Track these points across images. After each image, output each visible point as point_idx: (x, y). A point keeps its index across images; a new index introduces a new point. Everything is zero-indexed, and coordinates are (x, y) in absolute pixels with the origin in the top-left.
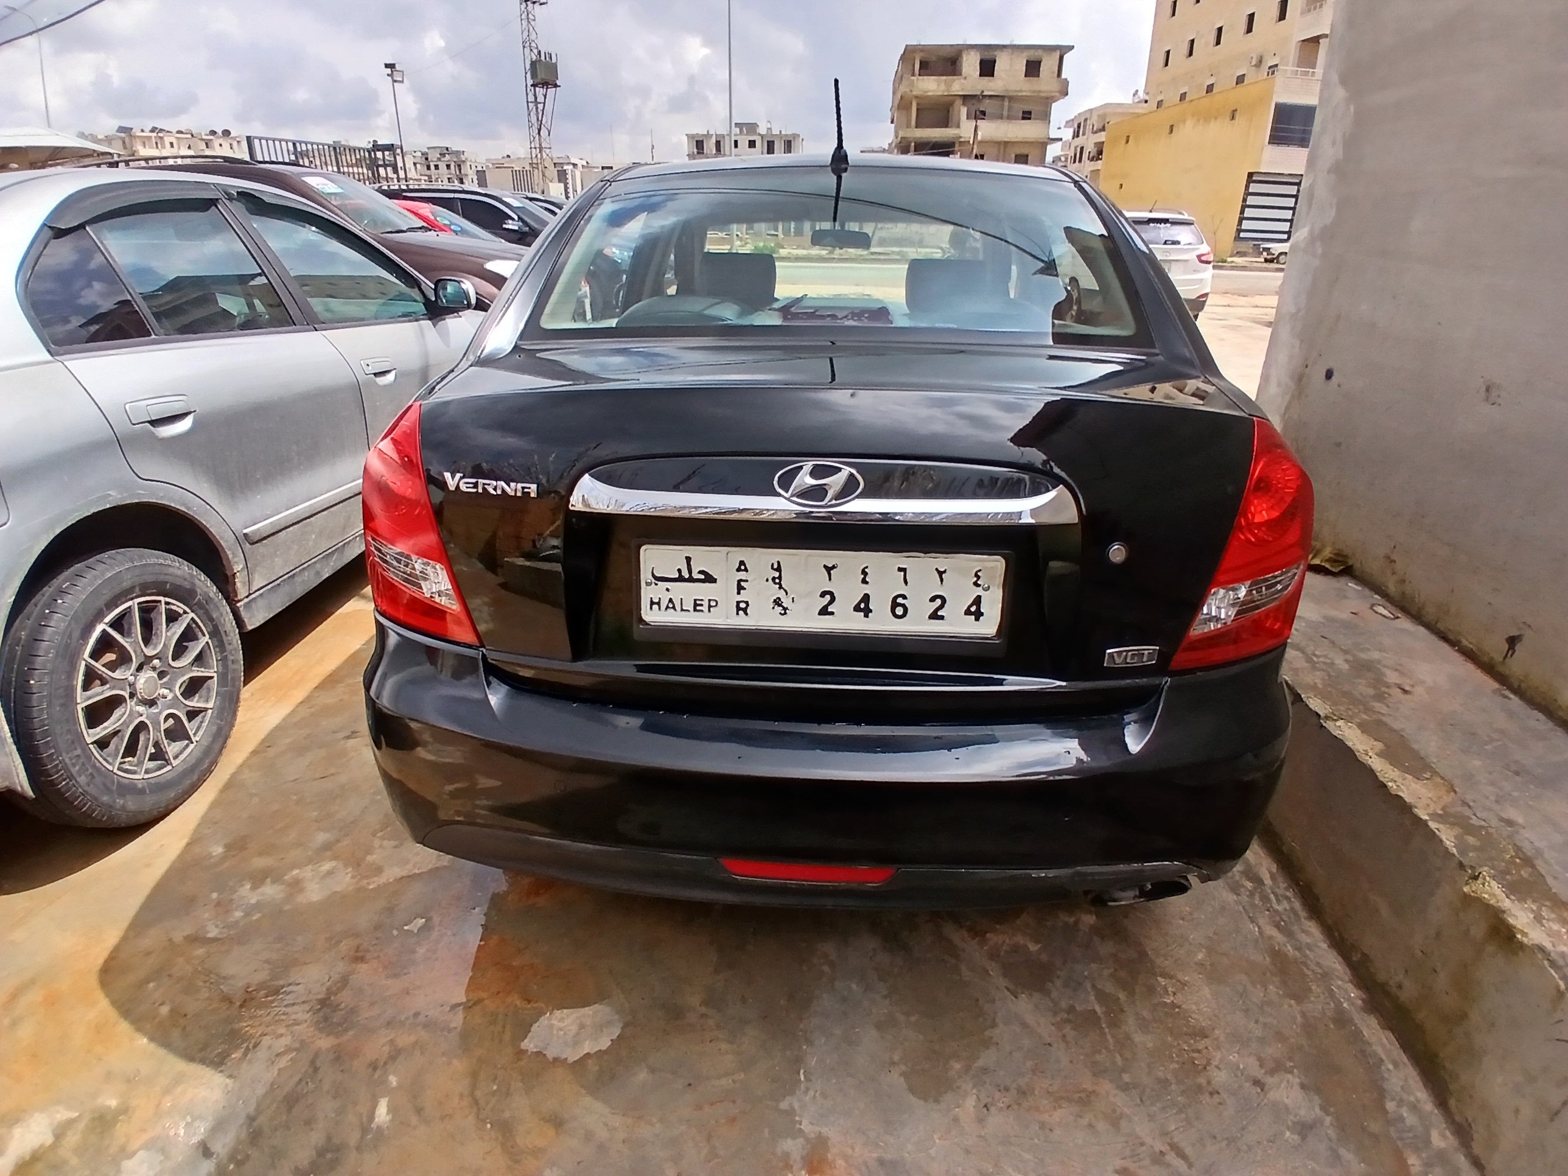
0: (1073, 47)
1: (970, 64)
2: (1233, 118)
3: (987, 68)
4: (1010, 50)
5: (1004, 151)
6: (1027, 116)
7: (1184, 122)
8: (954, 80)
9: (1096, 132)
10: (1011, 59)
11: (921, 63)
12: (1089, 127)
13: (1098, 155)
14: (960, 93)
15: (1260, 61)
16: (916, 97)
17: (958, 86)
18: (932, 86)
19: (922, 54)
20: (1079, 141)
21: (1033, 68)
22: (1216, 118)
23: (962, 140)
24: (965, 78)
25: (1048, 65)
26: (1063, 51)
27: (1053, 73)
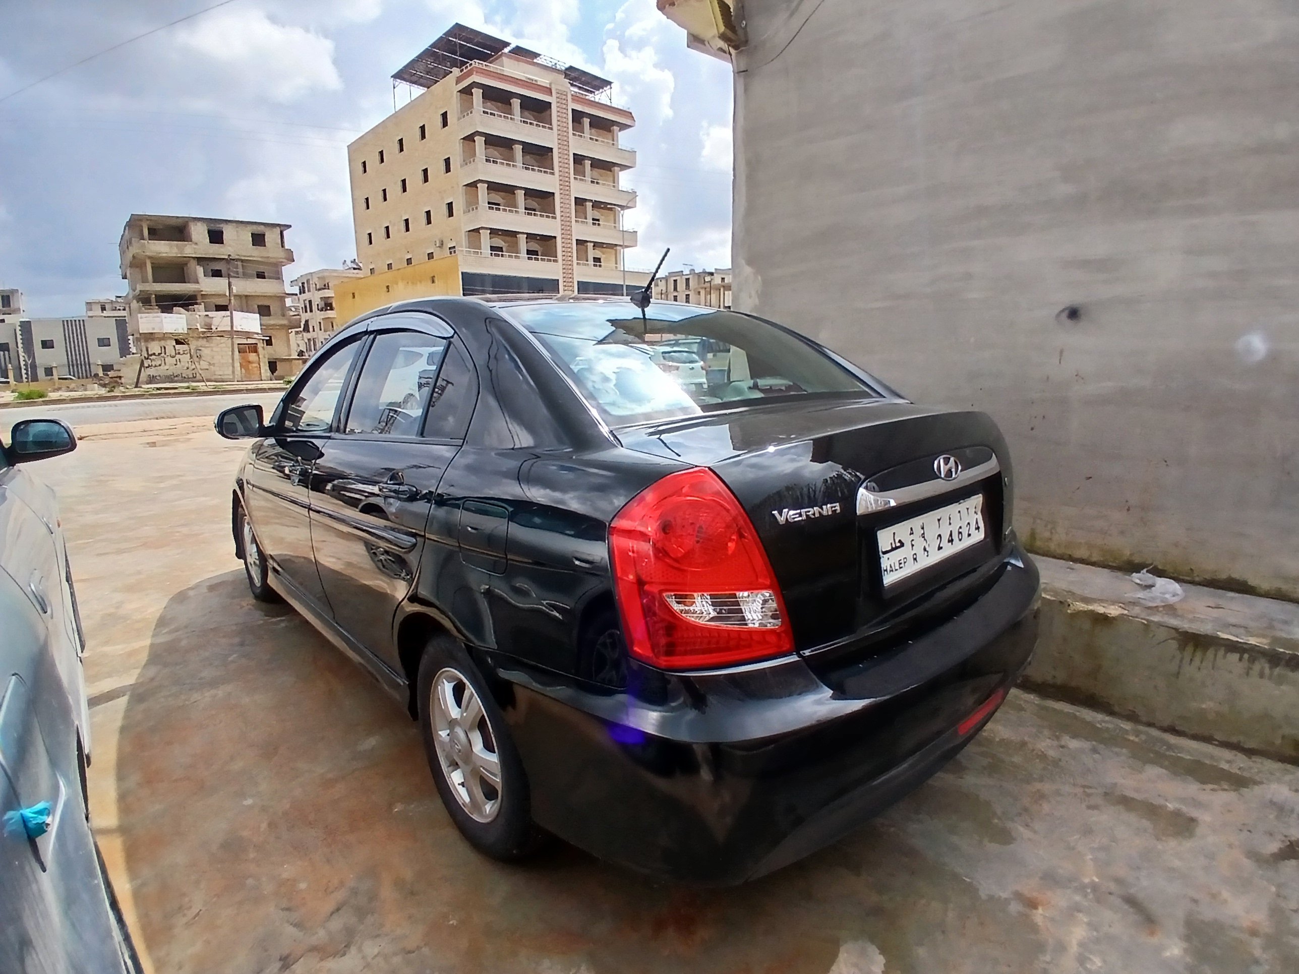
0: (290, 226)
1: (199, 233)
2: (433, 282)
3: (216, 237)
4: (234, 224)
5: (247, 302)
6: (261, 276)
7: (397, 284)
8: (186, 245)
9: (319, 290)
10: (237, 232)
11: (148, 229)
12: (312, 287)
13: (328, 305)
14: (194, 256)
15: (442, 244)
16: (150, 257)
17: (189, 250)
18: (165, 249)
19: (148, 222)
20: (307, 296)
21: (258, 239)
22: (421, 282)
23: (203, 293)
24: (196, 244)
25: (271, 237)
26: (282, 228)
27: (278, 244)
